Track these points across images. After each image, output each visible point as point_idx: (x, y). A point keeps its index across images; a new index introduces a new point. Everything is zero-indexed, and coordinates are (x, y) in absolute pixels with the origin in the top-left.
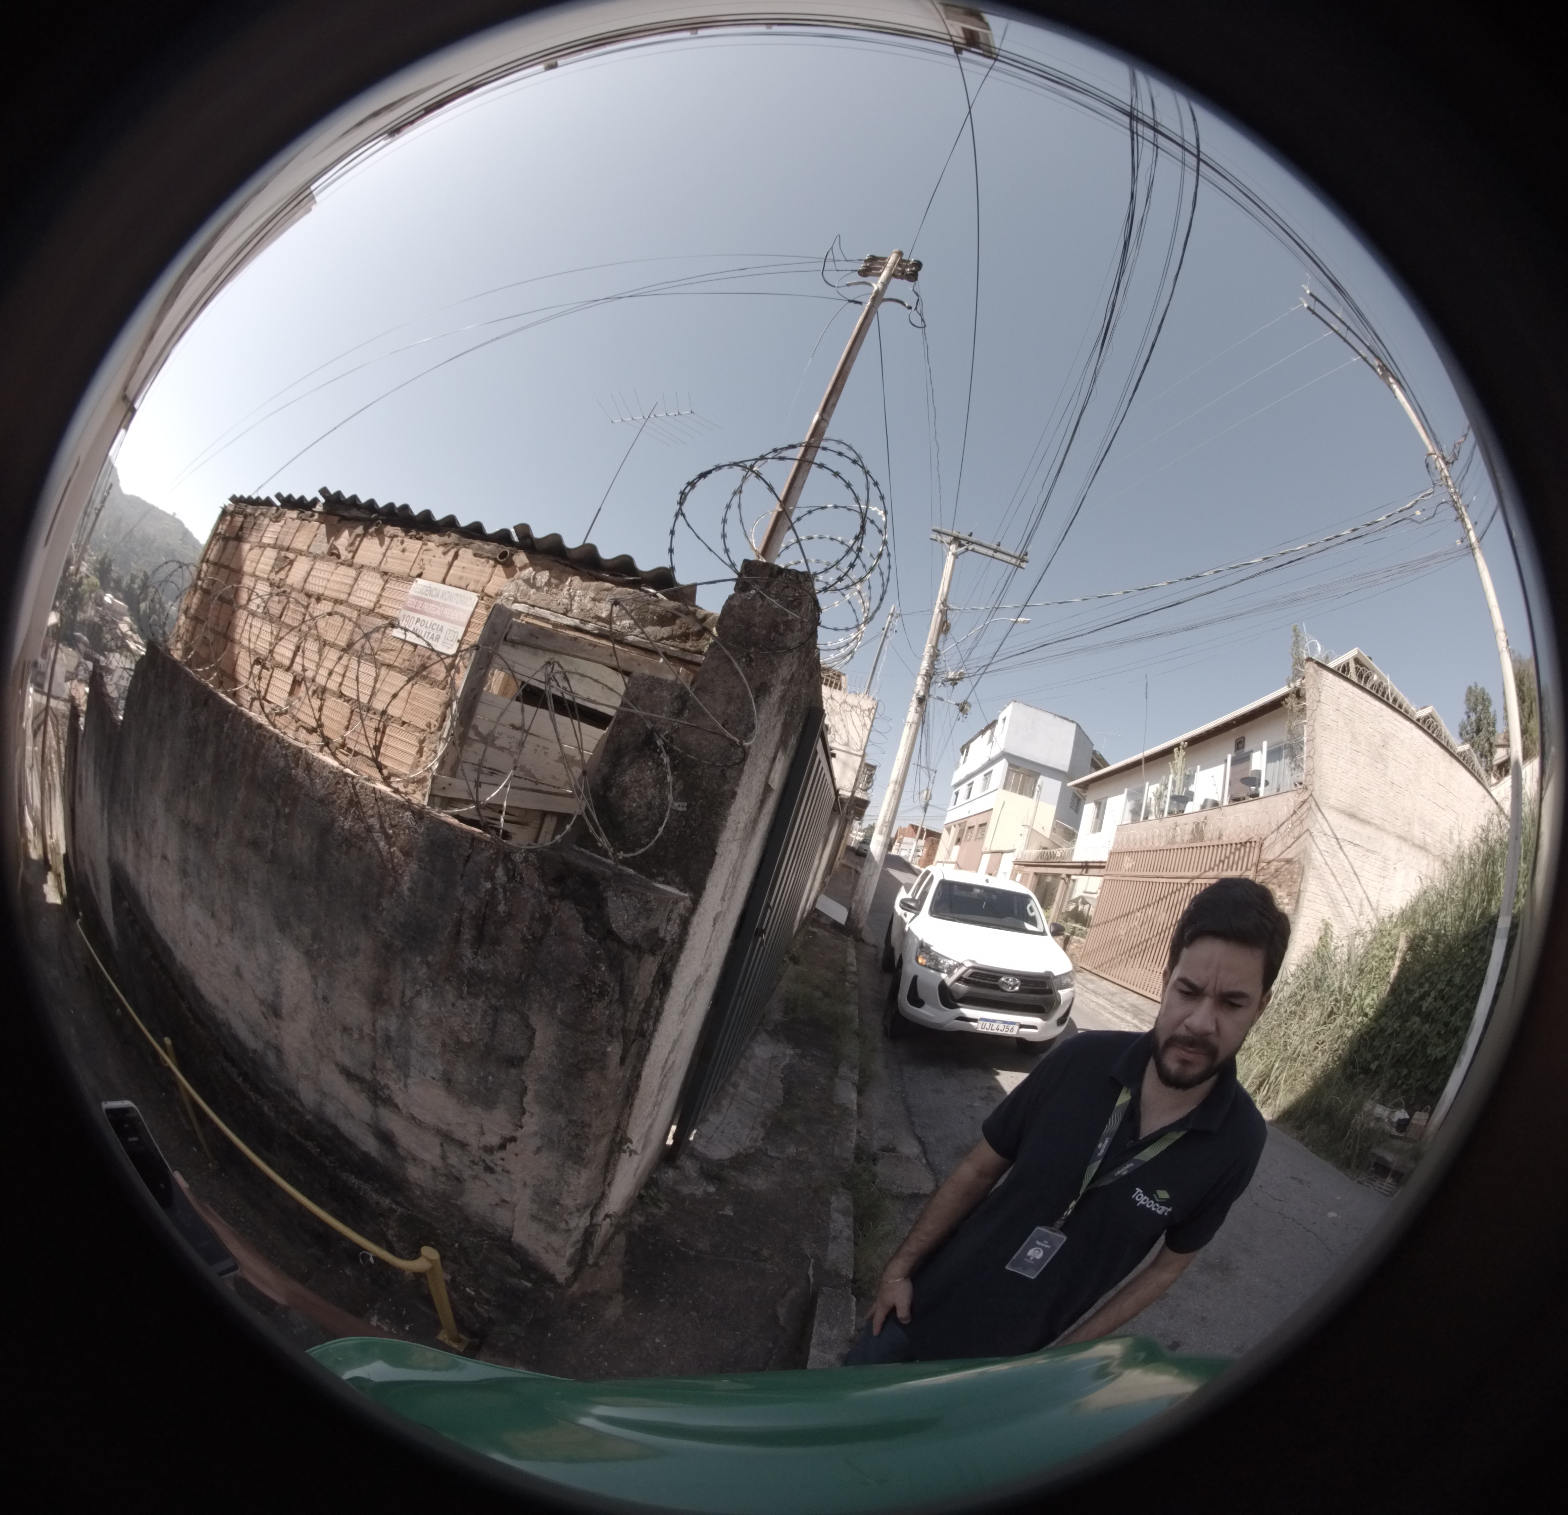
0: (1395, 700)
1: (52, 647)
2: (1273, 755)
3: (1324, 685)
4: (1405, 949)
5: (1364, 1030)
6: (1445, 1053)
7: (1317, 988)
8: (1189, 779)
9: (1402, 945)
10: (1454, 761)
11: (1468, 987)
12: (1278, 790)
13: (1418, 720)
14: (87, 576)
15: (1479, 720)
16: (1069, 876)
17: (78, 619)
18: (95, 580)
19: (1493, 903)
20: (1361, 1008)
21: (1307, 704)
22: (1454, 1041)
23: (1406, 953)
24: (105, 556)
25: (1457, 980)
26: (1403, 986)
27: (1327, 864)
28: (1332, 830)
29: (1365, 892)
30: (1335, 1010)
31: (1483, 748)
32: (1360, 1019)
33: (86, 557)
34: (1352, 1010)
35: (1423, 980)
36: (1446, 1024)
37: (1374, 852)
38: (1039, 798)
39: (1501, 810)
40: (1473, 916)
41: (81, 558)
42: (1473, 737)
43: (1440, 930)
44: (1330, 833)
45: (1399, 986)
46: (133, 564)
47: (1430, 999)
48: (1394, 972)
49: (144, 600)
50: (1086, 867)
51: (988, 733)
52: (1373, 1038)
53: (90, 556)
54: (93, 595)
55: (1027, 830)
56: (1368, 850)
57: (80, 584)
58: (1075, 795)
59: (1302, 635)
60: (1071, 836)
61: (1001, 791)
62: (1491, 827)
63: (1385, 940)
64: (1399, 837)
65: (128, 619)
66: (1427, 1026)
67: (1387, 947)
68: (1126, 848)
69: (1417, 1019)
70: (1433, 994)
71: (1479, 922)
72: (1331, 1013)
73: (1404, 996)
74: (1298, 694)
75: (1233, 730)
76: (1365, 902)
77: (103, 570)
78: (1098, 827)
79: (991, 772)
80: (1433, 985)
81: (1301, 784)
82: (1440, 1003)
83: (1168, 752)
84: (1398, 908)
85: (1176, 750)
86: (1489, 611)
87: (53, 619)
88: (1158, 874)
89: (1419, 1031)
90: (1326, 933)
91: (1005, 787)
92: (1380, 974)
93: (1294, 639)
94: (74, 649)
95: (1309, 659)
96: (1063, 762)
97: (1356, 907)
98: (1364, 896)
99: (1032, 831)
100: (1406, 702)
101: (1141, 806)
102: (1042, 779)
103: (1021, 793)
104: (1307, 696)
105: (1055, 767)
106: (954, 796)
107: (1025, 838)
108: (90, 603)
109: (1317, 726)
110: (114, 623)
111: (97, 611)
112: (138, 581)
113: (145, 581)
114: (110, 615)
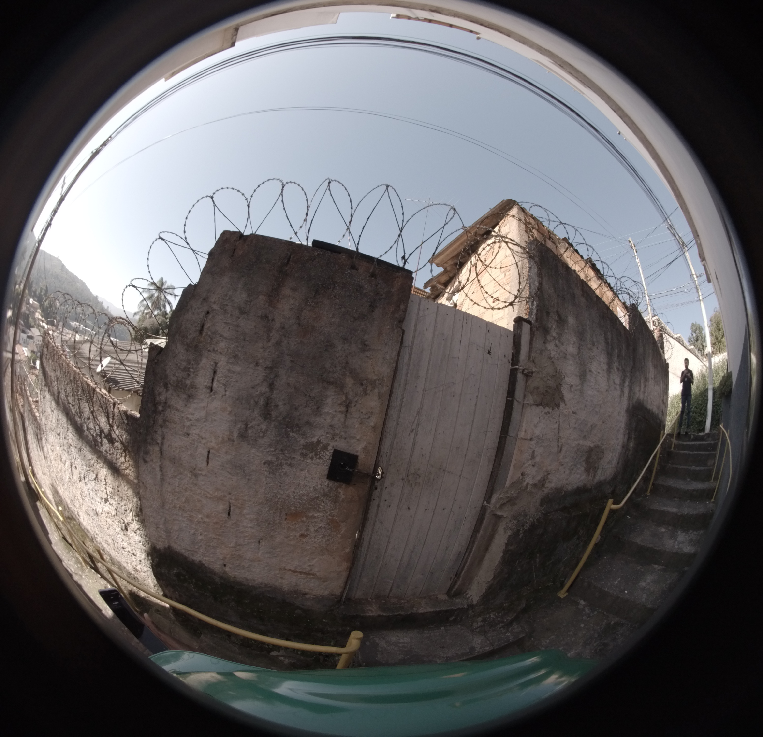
46: (41, 283)
49: (46, 300)
65: (39, 311)
108: (24, 304)
110: (34, 313)
111: (27, 307)
112: (43, 291)
113: (46, 291)
114: (32, 309)
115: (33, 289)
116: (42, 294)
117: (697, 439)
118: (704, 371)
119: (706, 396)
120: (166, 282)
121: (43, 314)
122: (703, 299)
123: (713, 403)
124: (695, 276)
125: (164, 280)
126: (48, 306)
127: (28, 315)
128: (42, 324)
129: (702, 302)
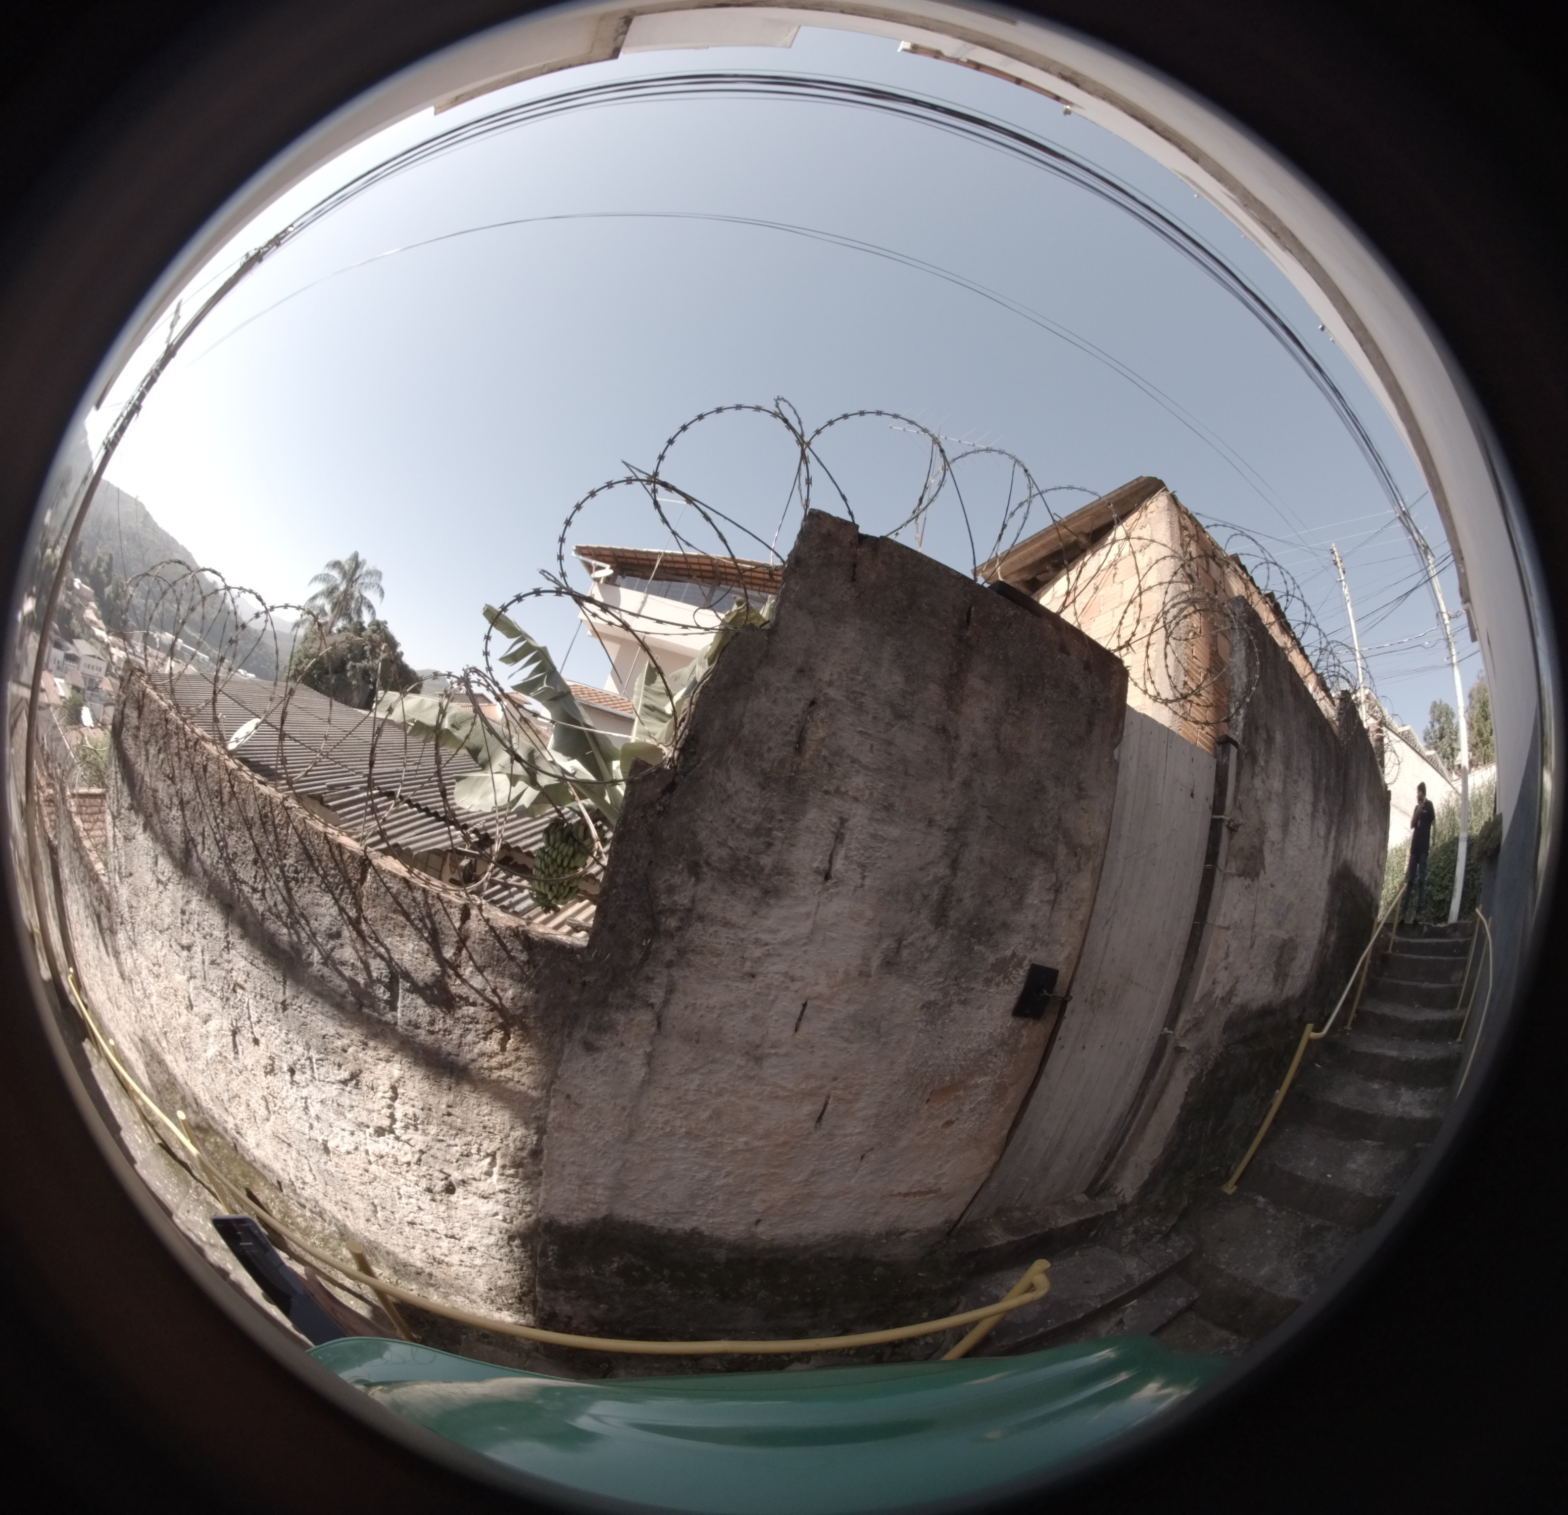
46: (99, 547)
49: (108, 584)
65: (93, 604)
110: (81, 609)
111: (67, 596)
112: (104, 565)
113: (110, 565)
114: (78, 601)
115: (83, 559)
116: (101, 570)
117: (1434, 933)
118: (1452, 804)
119: (1455, 852)
120: (364, 562)
121: (100, 613)
122: (1459, 662)
123: (1467, 866)
124: (1445, 616)
125: (360, 559)
126: (112, 595)
127: (69, 612)
128: (98, 633)
129: (1456, 668)
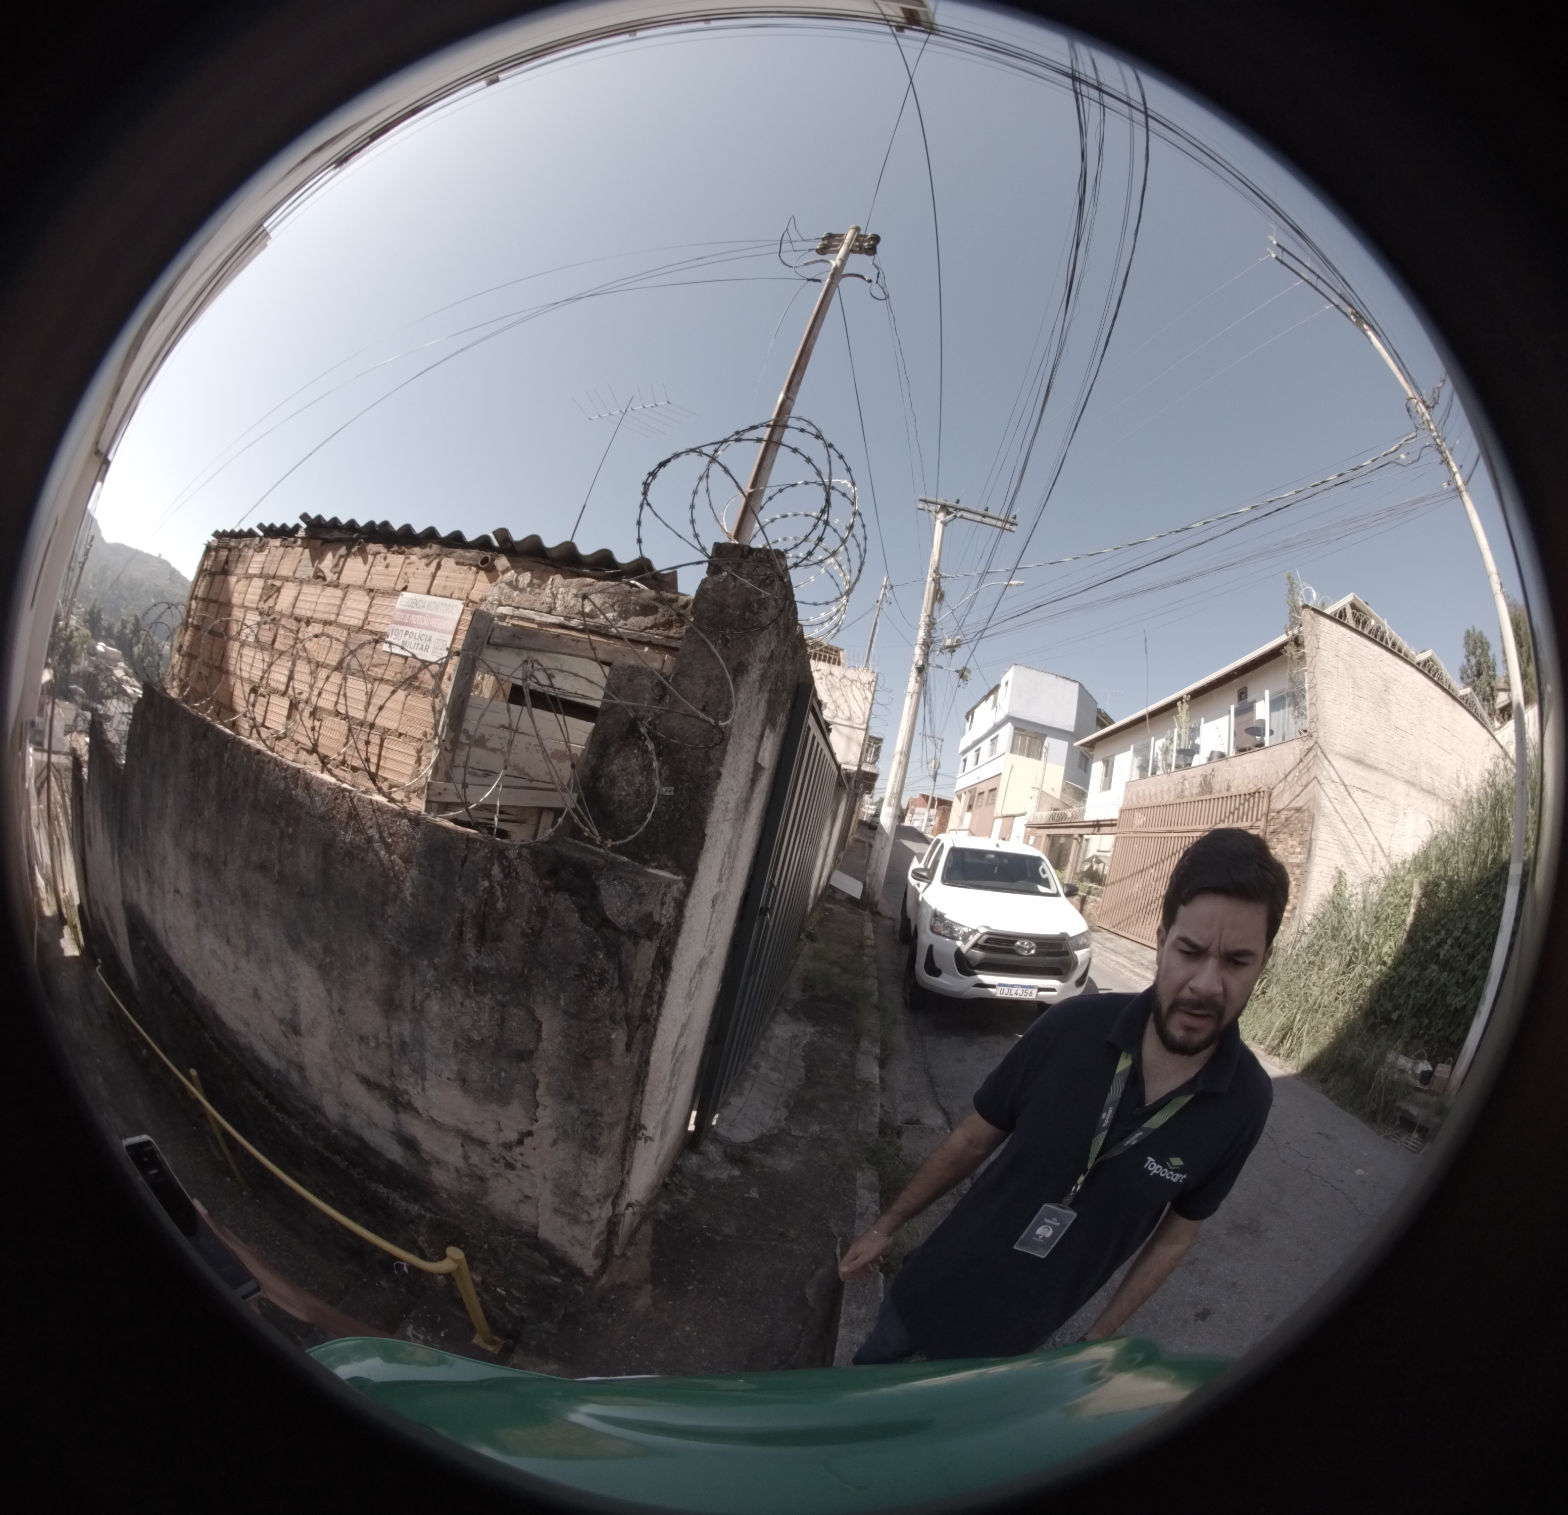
0: (1394, 645)
1: (48, 704)
2: (1276, 704)
3: (1322, 632)
4: (1419, 896)
5: (1383, 978)
6: (1464, 1003)
7: (1334, 937)
8: (1194, 732)
9: (1416, 891)
10: (1457, 704)
11: (1484, 935)
12: (1284, 738)
13: (1419, 664)
14: (77, 629)
15: (1479, 664)
16: (1081, 836)
17: (72, 671)
18: (85, 631)
19: (1504, 848)
20: (1379, 956)
21: (1306, 651)
22: (1473, 990)
23: (1420, 900)
24: (94, 606)
25: (1473, 927)
26: (1419, 934)
27: (1336, 811)
28: (1339, 777)
29: (1376, 839)
30: (1354, 960)
31: (1485, 692)
32: (1379, 967)
33: (75, 610)
34: (1370, 959)
35: (1439, 927)
36: (1464, 973)
37: (1383, 798)
38: (1046, 759)
39: (1506, 754)
40: (1485, 861)
41: (69, 612)
42: (1474, 681)
43: (1453, 876)
44: (1337, 780)
45: (1416, 933)
46: (122, 610)
47: (1447, 947)
48: (1410, 919)
49: (137, 643)
50: (1097, 825)
51: (992, 698)
52: (1393, 987)
53: (78, 608)
54: (85, 646)
55: (1037, 792)
56: (1377, 796)
57: (71, 637)
58: (1082, 755)
59: (1296, 582)
60: (1081, 796)
61: (1008, 754)
62: (1497, 772)
63: (1399, 887)
64: (1407, 782)
65: (122, 664)
66: (1445, 974)
67: (1402, 893)
68: (1136, 804)
69: (1435, 967)
70: (1449, 941)
71: (1491, 868)
72: (1350, 962)
73: (1421, 944)
74: (1297, 642)
75: (1235, 681)
76: (1377, 849)
77: (93, 620)
78: (1107, 785)
79: (997, 736)
80: (1449, 932)
81: (1305, 731)
82: (1456, 951)
83: (1172, 706)
84: (1411, 854)
85: (1179, 703)
86: (1481, 554)
87: (47, 676)
88: (1169, 829)
89: (1438, 980)
90: (1340, 882)
91: (1012, 751)
92: (1396, 922)
93: (1289, 586)
94: (70, 702)
95: (1305, 606)
96: (1068, 722)
97: (1368, 854)
98: (1375, 842)
99: (1042, 793)
100: (1405, 647)
101: (1148, 762)
102: (1048, 741)
103: (1028, 756)
104: (1306, 643)
105: (1061, 727)
106: (962, 763)
107: (1035, 800)
108: (83, 655)
109: (1317, 672)
110: (109, 670)
111: (90, 660)
112: (129, 626)
113: (137, 624)
114: (104, 663)
115: (104, 623)
116: (128, 631)
127: (95, 675)
